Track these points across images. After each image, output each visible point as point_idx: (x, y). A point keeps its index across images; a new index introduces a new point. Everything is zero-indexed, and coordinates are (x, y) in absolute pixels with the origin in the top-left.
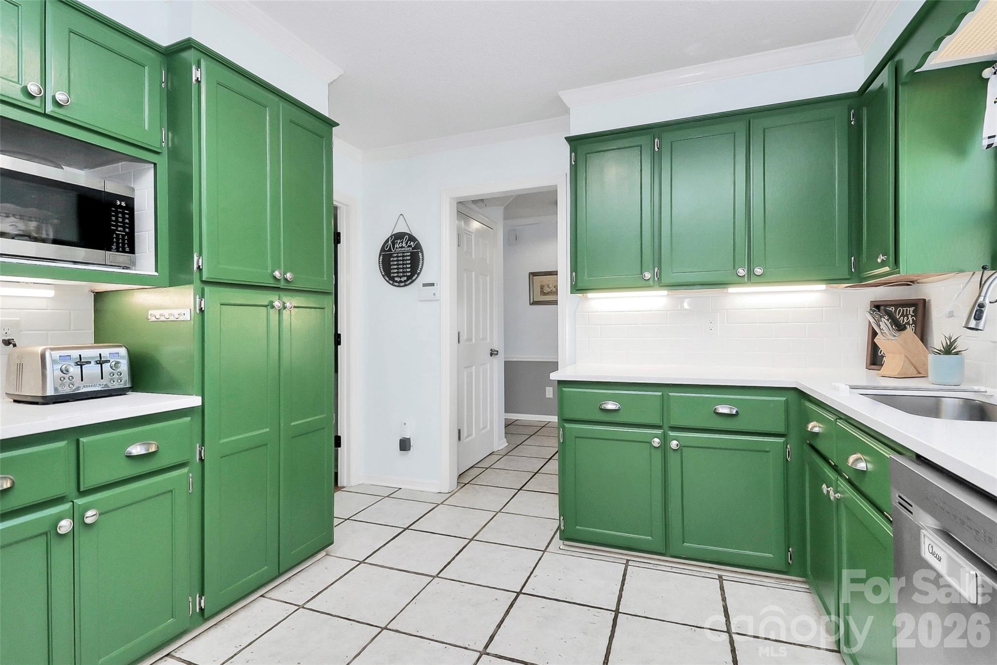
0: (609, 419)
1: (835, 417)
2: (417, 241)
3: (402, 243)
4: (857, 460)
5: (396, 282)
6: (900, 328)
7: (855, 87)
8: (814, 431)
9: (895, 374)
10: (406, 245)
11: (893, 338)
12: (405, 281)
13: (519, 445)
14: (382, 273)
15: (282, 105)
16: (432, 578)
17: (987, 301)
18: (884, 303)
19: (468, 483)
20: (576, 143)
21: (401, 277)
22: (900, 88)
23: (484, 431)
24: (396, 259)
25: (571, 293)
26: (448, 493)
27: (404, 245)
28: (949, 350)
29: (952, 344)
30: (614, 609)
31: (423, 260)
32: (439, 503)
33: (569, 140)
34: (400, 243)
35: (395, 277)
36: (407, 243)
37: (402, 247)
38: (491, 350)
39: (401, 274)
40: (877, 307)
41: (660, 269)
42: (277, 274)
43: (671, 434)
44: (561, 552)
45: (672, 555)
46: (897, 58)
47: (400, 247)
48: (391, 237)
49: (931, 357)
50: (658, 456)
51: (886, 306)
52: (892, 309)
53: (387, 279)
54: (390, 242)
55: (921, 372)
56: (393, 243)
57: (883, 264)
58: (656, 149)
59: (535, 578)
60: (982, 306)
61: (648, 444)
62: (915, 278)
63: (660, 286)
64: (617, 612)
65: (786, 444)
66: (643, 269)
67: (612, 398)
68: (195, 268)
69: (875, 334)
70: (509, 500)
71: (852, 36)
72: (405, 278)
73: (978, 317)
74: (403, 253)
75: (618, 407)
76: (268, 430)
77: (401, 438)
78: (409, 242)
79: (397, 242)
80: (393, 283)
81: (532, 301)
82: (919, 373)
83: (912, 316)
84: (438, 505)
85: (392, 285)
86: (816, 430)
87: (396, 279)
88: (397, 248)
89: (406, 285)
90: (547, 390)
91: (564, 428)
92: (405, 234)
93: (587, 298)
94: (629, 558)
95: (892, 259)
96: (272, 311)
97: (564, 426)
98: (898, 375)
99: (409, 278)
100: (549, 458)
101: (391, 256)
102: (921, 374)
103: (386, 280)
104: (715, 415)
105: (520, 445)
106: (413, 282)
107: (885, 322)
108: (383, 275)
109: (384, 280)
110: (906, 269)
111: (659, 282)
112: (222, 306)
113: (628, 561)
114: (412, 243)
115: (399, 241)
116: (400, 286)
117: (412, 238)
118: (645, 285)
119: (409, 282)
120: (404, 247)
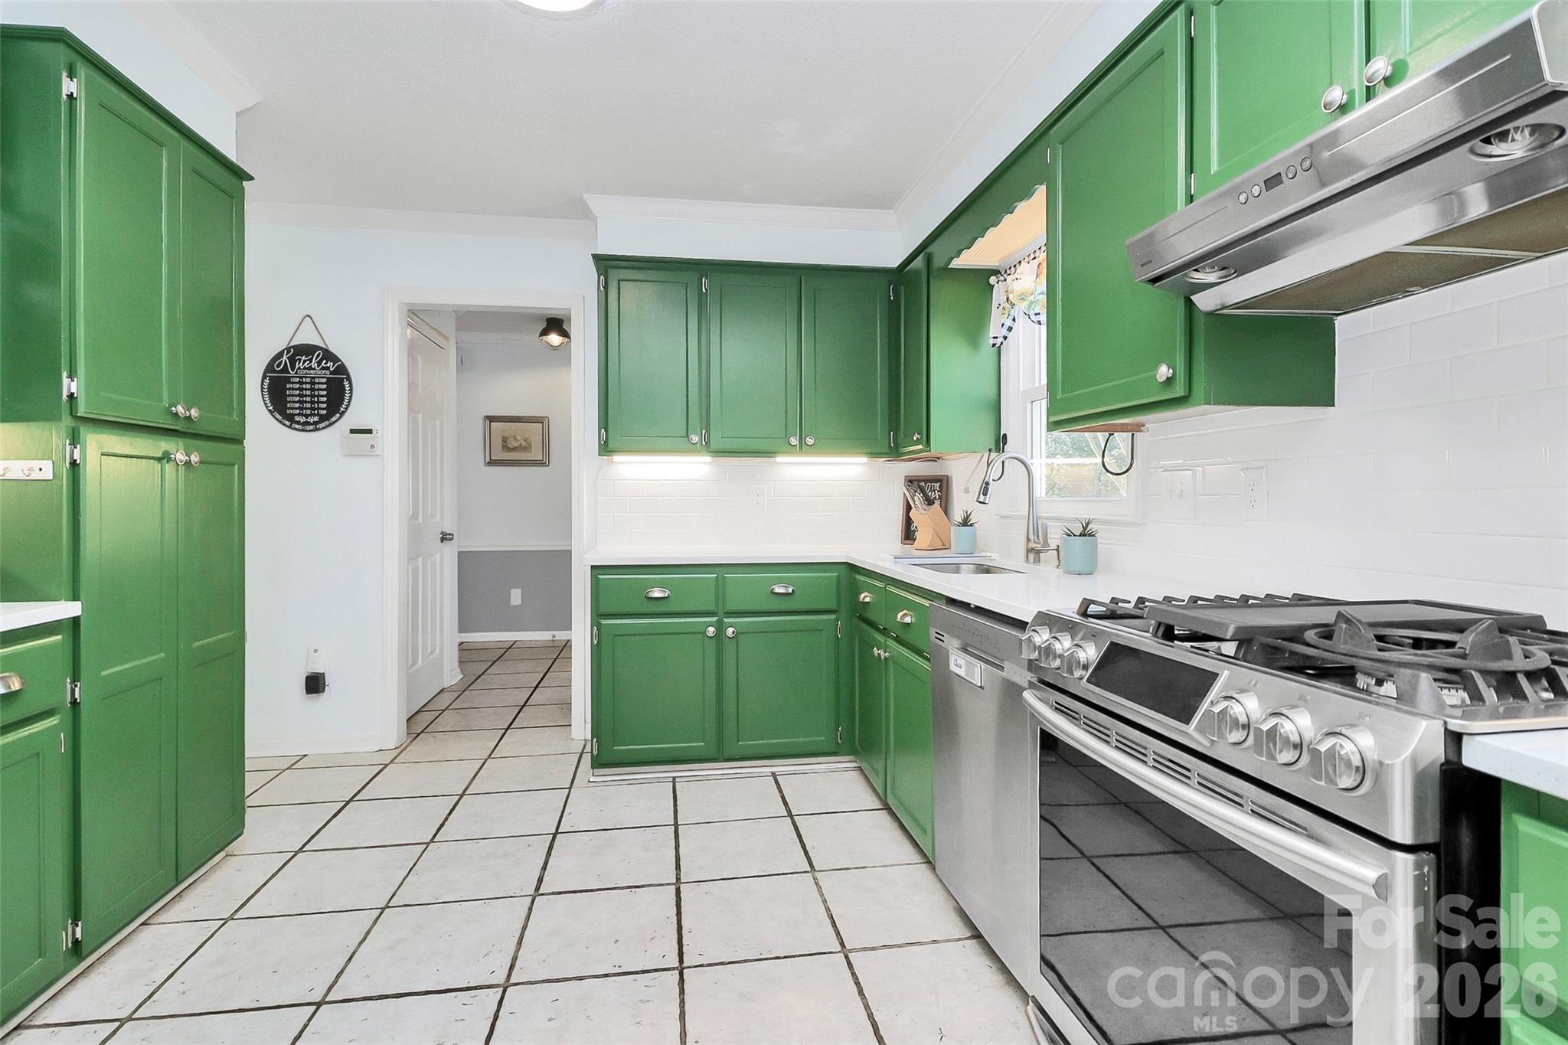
0: (657, 609)
1: (884, 584)
2: (340, 361)
3: (311, 362)
4: (905, 615)
5: (298, 423)
6: (930, 502)
7: (894, 263)
8: (865, 601)
9: (925, 546)
10: (318, 367)
11: (925, 512)
12: (315, 423)
13: (480, 676)
14: (267, 407)
15: (184, 143)
16: (426, 846)
17: (991, 480)
18: (917, 478)
19: (422, 732)
20: (605, 264)
21: (307, 416)
22: (931, 279)
23: (431, 657)
24: (298, 386)
25: (599, 455)
26: (396, 748)
27: (314, 364)
28: (966, 522)
29: (968, 517)
30: (673, 823)
31: (351, 393)
32: (387, 763)
33: (597, 258)
34: (305, 361)
35: (296, 415)
36: (319, 363)
37: (310, 368)
38: (442, 533)
39: (308, 412)
40: (911, 481)
41: (708, 431)
42: (180, 409)
43: (726, 620)
44: (592, 784)
45: (727, 758)
46: (928, 250)
47: (305, 368)
48: (288, 349)
49: (953, 528)
50: (711, 648)
51: (920, 481)
52: (923, 484)
53: (280, 417)
54: (285, 358)
55: (945, 543)
56: (293, 361)
57: (918, 442)
58: (704, 289)
59: (569, 816)
60: (987, 484)
61: (701, 636)
62: (940, 455)
63: (708, 452)
64: (676, 825)
65: (837, 620)
66: (689, 431)
67: (661, 584)
68: (65, 397)
69: (909, 508)
70: (496, 743)
71: (892, 211)
72: (316, 419)
73: (985, 494)
74: (312, 378)
75: (667, 594)
76: (163, 655)
77: (307, 674)
78: (325, 361)
79: (300, 360)
80: (291, 425)
81: (488, 460)
82: (944, 545)
83: (938, 491)
84: (386, 765)
85: (290, 427)
86: (867, 600)
87: (297, 418)
88: (299, 368)
89: (317, 430)
90: (512, 594)
91: (599, 626)
92: (315, 348)
93: (612, 462)
94: (675, 775)
95: (924, 438)
96: (169, 468)
97: (599, 623)
98: (928, 546)
99: (323, 419)
100: (535, 686)
101: (288, 380)
102: (945, 547)
103: (277, 419)
104: (772, 595)
105: (483, 676)
106: (330, 425)
107: (919, 496)
108: (270, 411)
109: (273, 419)
110: (936, 448)
111: (708, 447)
112: (103, 457)
113: (674, 778)
114: (330, 364)
115: (303, 358)
116: (306, 431)
117: (328, 355)
118: (692, 450)
119: (323, 425)
120: (314, 369)
